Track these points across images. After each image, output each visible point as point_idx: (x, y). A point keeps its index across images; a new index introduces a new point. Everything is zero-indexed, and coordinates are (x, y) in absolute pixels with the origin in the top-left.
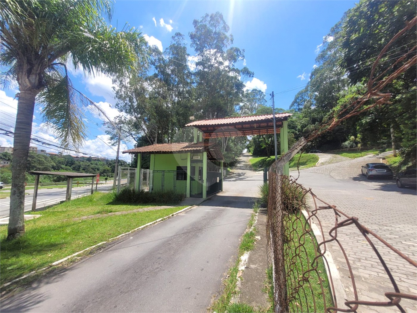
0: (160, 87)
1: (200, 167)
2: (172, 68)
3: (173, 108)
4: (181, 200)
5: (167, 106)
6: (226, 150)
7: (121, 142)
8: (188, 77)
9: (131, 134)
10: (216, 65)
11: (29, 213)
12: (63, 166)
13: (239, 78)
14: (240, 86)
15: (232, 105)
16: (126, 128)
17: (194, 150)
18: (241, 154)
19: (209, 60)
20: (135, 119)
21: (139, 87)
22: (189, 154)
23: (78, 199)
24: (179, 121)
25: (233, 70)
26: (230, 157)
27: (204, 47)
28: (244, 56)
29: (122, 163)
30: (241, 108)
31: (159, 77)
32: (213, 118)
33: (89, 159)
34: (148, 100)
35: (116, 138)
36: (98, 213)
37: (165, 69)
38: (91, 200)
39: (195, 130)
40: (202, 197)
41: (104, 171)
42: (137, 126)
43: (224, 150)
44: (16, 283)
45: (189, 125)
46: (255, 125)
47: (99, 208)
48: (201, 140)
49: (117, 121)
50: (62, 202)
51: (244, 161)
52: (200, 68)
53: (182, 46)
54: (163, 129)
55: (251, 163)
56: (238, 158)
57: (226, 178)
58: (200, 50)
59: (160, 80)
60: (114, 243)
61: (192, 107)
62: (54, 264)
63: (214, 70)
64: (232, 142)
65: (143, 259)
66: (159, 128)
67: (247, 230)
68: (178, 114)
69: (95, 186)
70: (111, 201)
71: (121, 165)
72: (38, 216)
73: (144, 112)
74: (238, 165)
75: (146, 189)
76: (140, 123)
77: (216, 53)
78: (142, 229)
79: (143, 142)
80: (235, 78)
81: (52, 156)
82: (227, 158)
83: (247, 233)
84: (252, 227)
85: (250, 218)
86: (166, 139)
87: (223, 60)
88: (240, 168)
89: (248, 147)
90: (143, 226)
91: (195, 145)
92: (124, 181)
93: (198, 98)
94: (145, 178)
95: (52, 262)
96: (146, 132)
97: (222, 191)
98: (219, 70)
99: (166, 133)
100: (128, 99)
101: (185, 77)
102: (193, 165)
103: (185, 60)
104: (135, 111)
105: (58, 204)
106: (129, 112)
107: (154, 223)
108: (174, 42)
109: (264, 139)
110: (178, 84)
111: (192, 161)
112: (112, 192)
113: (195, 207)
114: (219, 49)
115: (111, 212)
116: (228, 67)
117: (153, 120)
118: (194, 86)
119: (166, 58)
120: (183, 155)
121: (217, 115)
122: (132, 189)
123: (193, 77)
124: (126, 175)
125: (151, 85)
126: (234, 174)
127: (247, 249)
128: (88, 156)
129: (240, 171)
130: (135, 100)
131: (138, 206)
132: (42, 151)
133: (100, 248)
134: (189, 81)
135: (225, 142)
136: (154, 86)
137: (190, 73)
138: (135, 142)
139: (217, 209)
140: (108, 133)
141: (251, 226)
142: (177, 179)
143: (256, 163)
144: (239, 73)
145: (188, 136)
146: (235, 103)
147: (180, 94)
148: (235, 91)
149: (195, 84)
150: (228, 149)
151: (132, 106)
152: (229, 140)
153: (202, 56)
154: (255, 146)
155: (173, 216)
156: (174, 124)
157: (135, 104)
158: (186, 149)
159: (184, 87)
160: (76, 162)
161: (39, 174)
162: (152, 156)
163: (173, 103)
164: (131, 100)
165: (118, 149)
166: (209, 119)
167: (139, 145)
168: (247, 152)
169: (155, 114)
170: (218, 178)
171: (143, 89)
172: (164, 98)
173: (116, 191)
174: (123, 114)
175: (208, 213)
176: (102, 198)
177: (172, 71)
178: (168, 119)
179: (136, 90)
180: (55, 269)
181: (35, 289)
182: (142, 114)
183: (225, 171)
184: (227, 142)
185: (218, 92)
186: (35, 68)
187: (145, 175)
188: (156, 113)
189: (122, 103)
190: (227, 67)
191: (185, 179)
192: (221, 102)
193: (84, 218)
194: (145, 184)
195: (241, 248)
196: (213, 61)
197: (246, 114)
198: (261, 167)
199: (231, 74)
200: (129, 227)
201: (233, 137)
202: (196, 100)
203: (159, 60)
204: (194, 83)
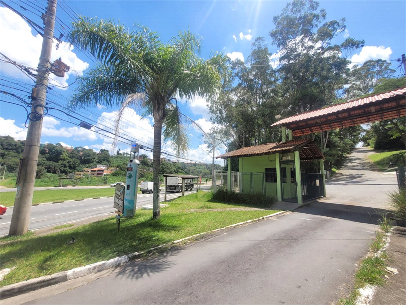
0: (244, 94)
1: (291, 168)
2: (254, 73)
3: (258, 110)
4: (272, 204)
5: (252, 110)
6: (327, 146)
7: (215, 149)
8: (271, 75)
9: (223, 141)
10: (305, 52)
11: (163, 202)
12: (180, 170)
13: (340, 55)
14: (341, 64)
15: (331, 89)
16: (218, 136)
17: (282, 150)
18: (352, 149)
19: (294, 50)
20: (224, 127)
21: (226, 100)
22: (277, 155)
23: (189, 195)
24: (265, 123)
25: (330, 48)
26: (334, 155)
27: (288, 38)
28: (345, 27)
29: (217, 167)
30: (347, 91)
31: (243, 86)
32: (305, 112)
33: (195, 165)
34: (235, 109)
35: (212, 146)
36: (201, 208)
37: (247, 77)
38: (196, 197)
39: (283, 129)
40: (297, 203)
41: (205, 174)
42: (227, 134)
43: (325, 146)
44: (156, 249)
45: (275, 124)
46: (373, 109)
47: (201, 204)
48: (290, 138)
49: (212, 132)
50: (180, 197)
51: (359, 159)
52: (285, 62)
53: (263, 48)
54: (249, 132)
55: (372, 161)
56: (348, 155)
57: (329, 181)
58: (283, 44)
59: (244, 88)
60: (212, 235)
61: (279, 105)
62: (175, 242)
63: (301, 58)
64: (336, 135)
65: (235, 256)
66: (246, 132)
67: (369, 254)
68: (263, 115)
69: (199, 186)
70: (210, 198)
71: (217, 168)
72: (167, 205)
73: (232, 120)
74: (349, 164)
75: (237, 190)
76: (229, 130)
77: (302, 39)
78: (235, 227)
79: (232, 147)
80: (334, 57)
81: (174, 163)
82: (329, 156)
83: (370, 258)
84: (379, 252)
85: (374, 237)
86: (254, 142)
87: (313, 43)
88: (353, 168)
89: (364, 140)
90: (235, 225)
91: (284, 145)
92: (219, 183)
93: (285, 94)
94: (236, 180)
95: (174, 240)
96: (235, 137)
97: (325, 196)
98: (309, 57)
99: (253, 135)
100: (218, 112)
101: (268, 77)
102: (283, 166)
103: (267, 60)
104: (224, 121)
105: (178, 198)
106: (220, 122)
107: (245, 224)
108: (255, 48)
109: (396, 124)
110: (261, 86)
111: (282, 162)
112: (210, 191)
113: (289, 213)
114: (307, 33)
115: (210, 208)
116: (322, 48)
117: (239, 126)
118: (279, 82)
119: (248, 66)
120: (271, 157)
121: (311, 106)
122: (225, 189)
123: (277, 74)
124: (220, 176)
125: (237, 95)
126: (343, 175)
127: (371, 281)
128: (193, 162)
129: (353, 172)
130: (224, 111)
131: (231, 206)
132: (169, 160)
133: (202, 237)
134: (273, 79)
135: (326, 136)
136: (239, 95)
137: (274, 72)
138: (226, 148)
139: (318, 218)
140: (206, 142)
141: (378, 250)
142: (266, 182)
143: (383, 160)
144: (338, 50)
145: (276, 135)
146: (336, 87)
147: (264, 95)
148: (334, 72)
149: (280, 81)
150: (331, 145)
151: (222, 117)
152: (330, 134)
153: (286, 49)
154: (378, 137)
155: (263, 219)
156: (260, 126)
157: (224, 115)
158: (274, 150)
159: (267, 88)
160: (187, 167)
161: (167, 176)
162: (240, 159)
163: (258, 105)
164: (221, 113)
165: (214, 155)
166: (300, 113)
167: (230, 150)
168: (364, 146)
169: (241, 120)
170: (318, 181)
171: (230, 100)
172: (249, 103)
173: (213, 191)
174: (216, 125)
175: (305, 221)
176: (204, 196)
177: (255, 75)
178: (254, 123)
179: (224, 102)
180: (175, 246)
181: (165, 257)
182: (230, 123)
183: (328, 172)
184: (328, 136)
185: (311, 81)
186: (161, 106)
187: (236, 177)
188: (242, 118)
189: (214, 116)
190: (319, 49)
191: (275, 181)
192: (315, 91)
193: (192, 210)
194: (236, 185)
195: (359, 276)
196: (300, 48)
197: (356, 97)
198: (393, 165)
199: (326, 55)
200: (223, 224)
201: (338, 130)
202: (282, 96)
203: (242, 70)
204: (278, 80)
